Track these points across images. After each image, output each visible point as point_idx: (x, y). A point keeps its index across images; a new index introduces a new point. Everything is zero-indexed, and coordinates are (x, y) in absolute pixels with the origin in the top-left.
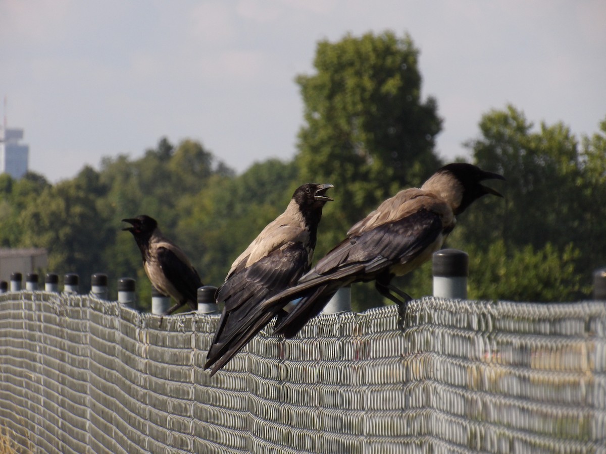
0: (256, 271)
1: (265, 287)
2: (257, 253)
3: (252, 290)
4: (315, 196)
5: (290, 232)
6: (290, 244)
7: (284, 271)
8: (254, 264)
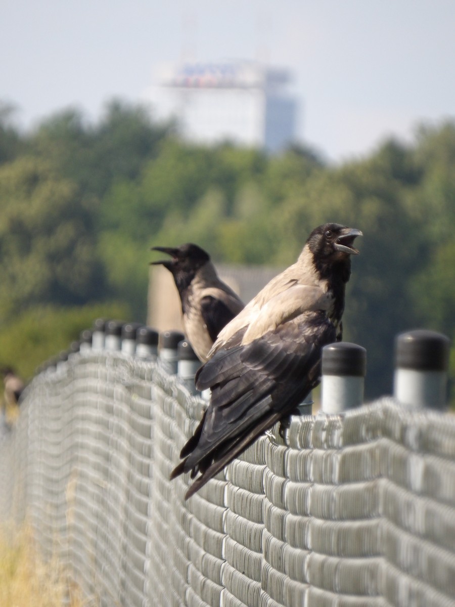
0: (258, 352)
1: (270, 377)
2: (258, 325)
3: (252, 380)
4: (336, 245)
5: (307, 296)
6: (308, 316)
7: (300, 358)
8: (255, 342)
